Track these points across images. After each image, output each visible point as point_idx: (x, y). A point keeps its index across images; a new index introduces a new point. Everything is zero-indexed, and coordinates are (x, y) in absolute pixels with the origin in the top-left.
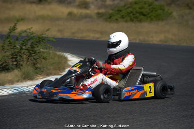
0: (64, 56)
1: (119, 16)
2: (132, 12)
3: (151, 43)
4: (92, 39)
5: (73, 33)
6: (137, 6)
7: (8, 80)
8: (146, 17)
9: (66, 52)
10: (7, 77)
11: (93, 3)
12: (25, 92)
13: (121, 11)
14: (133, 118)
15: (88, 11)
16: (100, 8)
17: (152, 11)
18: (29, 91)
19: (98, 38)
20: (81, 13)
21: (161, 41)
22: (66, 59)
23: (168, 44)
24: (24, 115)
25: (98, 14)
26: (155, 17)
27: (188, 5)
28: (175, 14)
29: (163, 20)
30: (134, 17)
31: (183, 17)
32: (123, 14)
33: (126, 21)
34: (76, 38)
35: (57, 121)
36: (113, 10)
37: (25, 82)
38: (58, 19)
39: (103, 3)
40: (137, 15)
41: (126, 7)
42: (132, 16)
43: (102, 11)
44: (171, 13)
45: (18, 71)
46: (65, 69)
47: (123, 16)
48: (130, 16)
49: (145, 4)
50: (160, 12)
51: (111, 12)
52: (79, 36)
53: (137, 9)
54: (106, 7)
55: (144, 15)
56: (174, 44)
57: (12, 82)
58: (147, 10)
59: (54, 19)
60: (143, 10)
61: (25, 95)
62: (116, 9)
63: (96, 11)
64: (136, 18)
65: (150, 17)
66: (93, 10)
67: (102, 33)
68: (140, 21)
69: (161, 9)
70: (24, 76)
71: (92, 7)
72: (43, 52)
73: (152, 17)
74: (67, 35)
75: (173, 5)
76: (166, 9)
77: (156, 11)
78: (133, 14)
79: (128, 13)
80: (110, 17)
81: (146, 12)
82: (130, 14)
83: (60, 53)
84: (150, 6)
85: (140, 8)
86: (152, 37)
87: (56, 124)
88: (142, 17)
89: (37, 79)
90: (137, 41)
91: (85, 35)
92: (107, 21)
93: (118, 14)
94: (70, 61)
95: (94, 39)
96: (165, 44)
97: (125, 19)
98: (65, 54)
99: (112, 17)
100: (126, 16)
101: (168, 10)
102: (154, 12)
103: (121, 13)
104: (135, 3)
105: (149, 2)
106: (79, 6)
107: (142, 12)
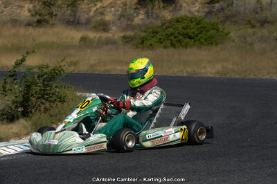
1: (154, 39)
2: (172, 34)
3: (205, 76)
5: (92, 66)
6: (180, 26)
7: (13, 133)
8: (193, 40)
10: (12, 128)
11: (114, 23)
13: (157, 33)
14: (200, 180)
15: (110, 35)
16: (124, 30)
17: (201, 32)
20: (100, 37)
21: (218, 73)
23: (228, 76)
24: (45, 180)
25: (124, 37)
26: (205, 40)
27: (249, 22)
28: (232, 35)
29: (216, 44)
31: (245, 38)
32: (160, 37)
33: (165, 47)
36: (145, 32)
38: (68, 47)
39: (129, 23)
40: (181, 37)
41: (164, 27)
42: (174, 40)
43: (130, 33)
44: (229, 33)
45: (26, 120)
47: (160, 39)
48: (171, 40)
49: (192, 22)
50: (212, 32)
51: (143, 34)
52: (100, 69)
53: (180, 29)
54: (133, 28)
55: (190, 38)
56: (237, 77)
57: (18, 136)
58: (193, 31)
60: (190, 32)
62: (151, 30)
63: (122, 35)
64: (179, 41)
65: (199, 40)
66: (115, 33)
68: (186, 46)
69: (214, 29)
71: (114, 28)
73: (203, 40)
74: (83, 68)
75: (228, 23)
76: (221, 27)
77: (207, 31)
78: (175, 37)
79: (167, 35)
80: (142, 42)
81: (193, 33)
82: (170, 36)
84: (197, 24)
85: (183, 28)
88: (188, 40)
90: (185, 75)
91: (109, 67)
92: (137, 47)
93: (153, 37)
96: (224, 76)
97: (162, 45)
98: (87, 94)
99: (145, 42)
100: (164, 40)
101: (224, 29)
102: (204, 32)
103: (157, 36)
104: (177, 21)
105: (196, 19)
106: (95, 27)
107: (187, 34)
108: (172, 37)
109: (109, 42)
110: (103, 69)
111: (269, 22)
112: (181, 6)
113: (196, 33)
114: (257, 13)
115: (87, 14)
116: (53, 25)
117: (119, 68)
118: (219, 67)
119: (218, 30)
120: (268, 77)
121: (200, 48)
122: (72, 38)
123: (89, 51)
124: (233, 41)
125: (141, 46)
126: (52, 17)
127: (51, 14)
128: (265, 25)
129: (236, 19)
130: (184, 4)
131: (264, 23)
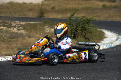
4: (119, 21)
5: (106, 18)
9: (103, 29)
15: (115, 4)
20: (111, 5)
22: (103, 33)
34: (108, 20)
35: (102, 70)
38: (97, 9)
45: (75, 40)
46: (103, 39)
66: (118, 3)
72: (90, 29)
74: (102, 19)
83: (100, 29)
87: (101, 71)
91: (114, 18)
98: (103, 30)
109: (115, 7)
110: (111, 19)
122: (99, 5)
123: (106, 11)
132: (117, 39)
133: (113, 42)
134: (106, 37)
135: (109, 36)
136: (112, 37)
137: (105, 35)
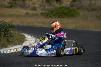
0: (24, 35)
1: (52, 14)
2: (59, 13)
3: (69, 28)
5: (28, 23)
6: (61, 10)
8: (66, 15)
11: (39, 8)
12: (2, 54)
13: (53, 12)
15: (36, 12)
16: (42, 10)
17: (69, 12)
18: (5, 53)
19: (41, 26)
20: (32, 13)
21: (74, 28)
22: (24, 37)
25: (41, 13)
26: (71, 15)
27: (88, 9)
28: (81, 14)
29: (74, 17)
30: (60, 15)
31: (85, 15)
34: (30, 26)
36: (49, 11)
37: (3, 48)
39: (44, 8)
40: (62, 14)
41: (56, 10)
42: (59, 15)
43: (43, 12)
44: (79, 13)
46: (24, 42)
47: (54, 14)
48: (58, 15)
49: (66, 8)
50: (73, 12)
51: (48, 12)
52: (31, 25)
53: (62, 11)
54: (45, 10)
55: (65, 14)
56: (80, 29)
58: (66, 12)
59: (18, 16)
60: (65, 12)
61: (2, 55)
62: (51, 11)
63: (40, 12)
64: (61, 15)
65: (68, 15)
66: (39, 11)
67: (43, 23)
68: (63, 17)
69: (74, 11)
70: (2, 45)
71: (38, 10)
72: (12, 33)
73: (70, 15)
74: (25, 24)
75: (80, 9)
76: (77, 11)
77: (71, 12)
78: (60, 14)
79: (57, 13)
80: (48, 15)
81: (66, 13)
82: (58, 13)
83: (21, 33)
84: (68, 9)
85: (63, 11)
86: (69, 25)
88: (64, 15)
89: (9, 47)
91: (34, 24)
92: (46, 17)
93: (51, 13)
94: (26, 37)
95: (39, 26)
96: (76, 29)
97: (55, 16)
98: (24, 34)
99: (49, 15)
100: (56, 15)
101: (78, 11)
102: (70, 13)
103: (53, 13)
104: (61, 8)
105: (67, 7)
106: (31, 9)
107: (64, 13)
108: (59, 14)
109: (36, 15)
111: (94, 10)
112: (63, 2)
113: (67, 12)
114: (90, 6)
115: (29, 4)
116: (16, 8)
117: (38, 24)
118: (74, 25)
119: (75, 12)
120: (92, 30)
121: (69, 18)
123: (28, 17)
124: (81, 16)
125: (47, 16)
126: (16, 5)
127: (16, 4)
128: (93, 11)
129: (83, 8)
130: (64, 2)
131: (93, 10)
132: (35, 42)
133: (32, 44)
134: (26, 40)
135: (29, 39)
136: (31, 40)
137: (26, 38)
